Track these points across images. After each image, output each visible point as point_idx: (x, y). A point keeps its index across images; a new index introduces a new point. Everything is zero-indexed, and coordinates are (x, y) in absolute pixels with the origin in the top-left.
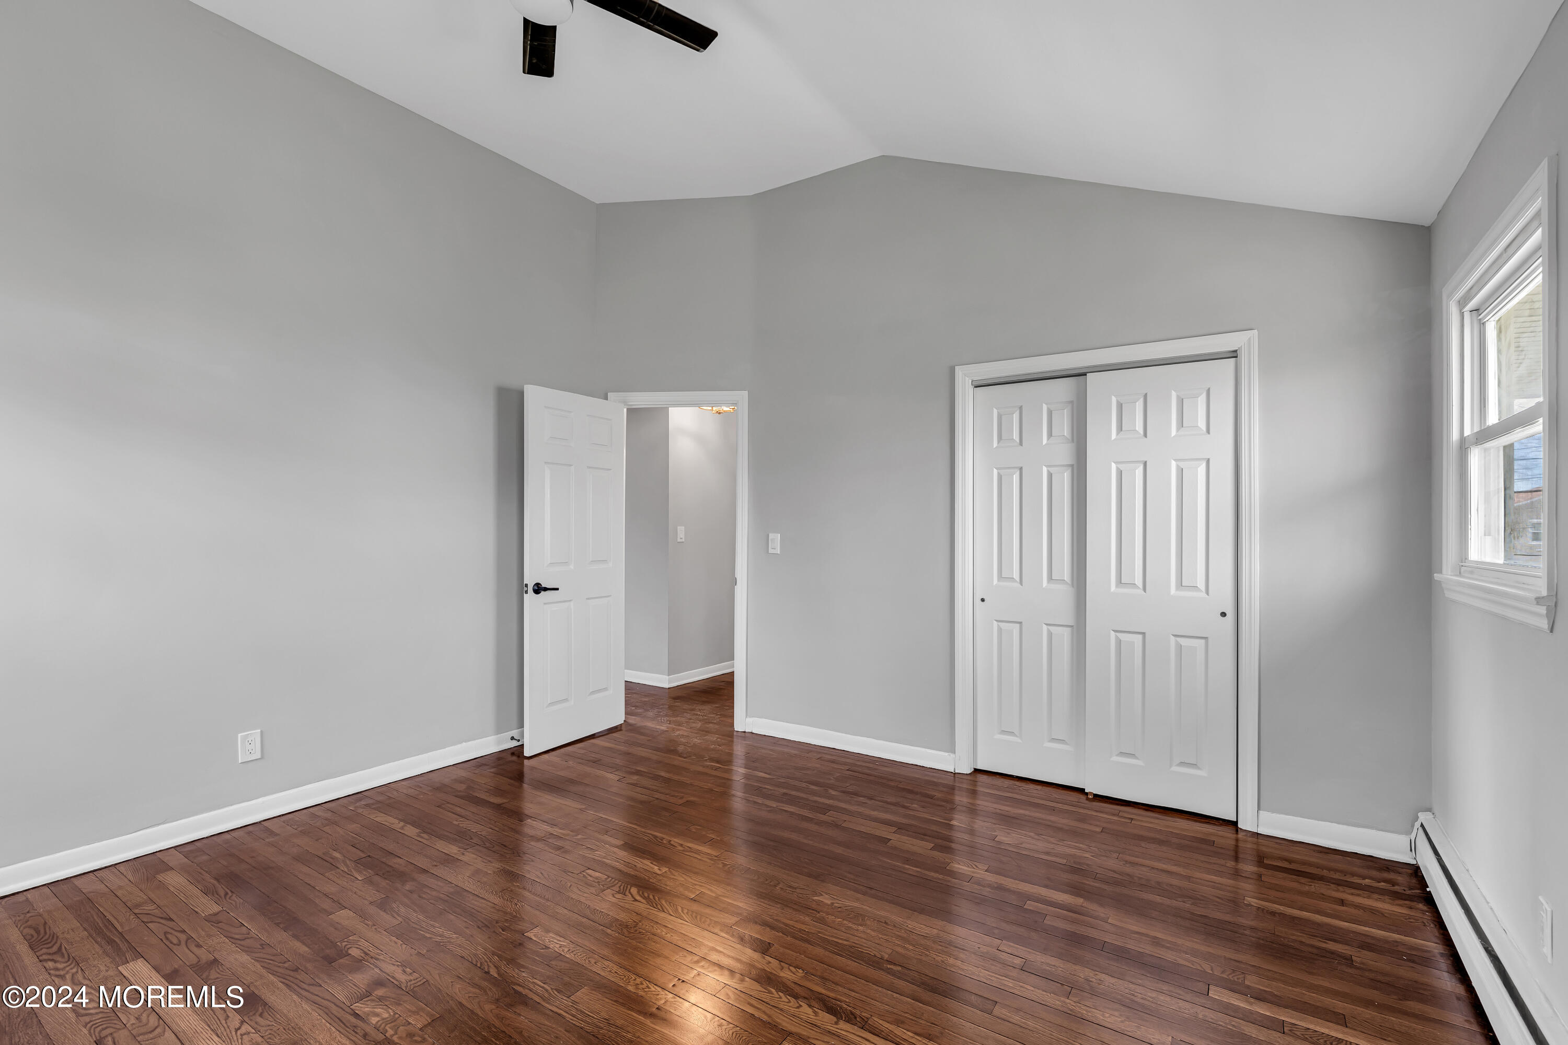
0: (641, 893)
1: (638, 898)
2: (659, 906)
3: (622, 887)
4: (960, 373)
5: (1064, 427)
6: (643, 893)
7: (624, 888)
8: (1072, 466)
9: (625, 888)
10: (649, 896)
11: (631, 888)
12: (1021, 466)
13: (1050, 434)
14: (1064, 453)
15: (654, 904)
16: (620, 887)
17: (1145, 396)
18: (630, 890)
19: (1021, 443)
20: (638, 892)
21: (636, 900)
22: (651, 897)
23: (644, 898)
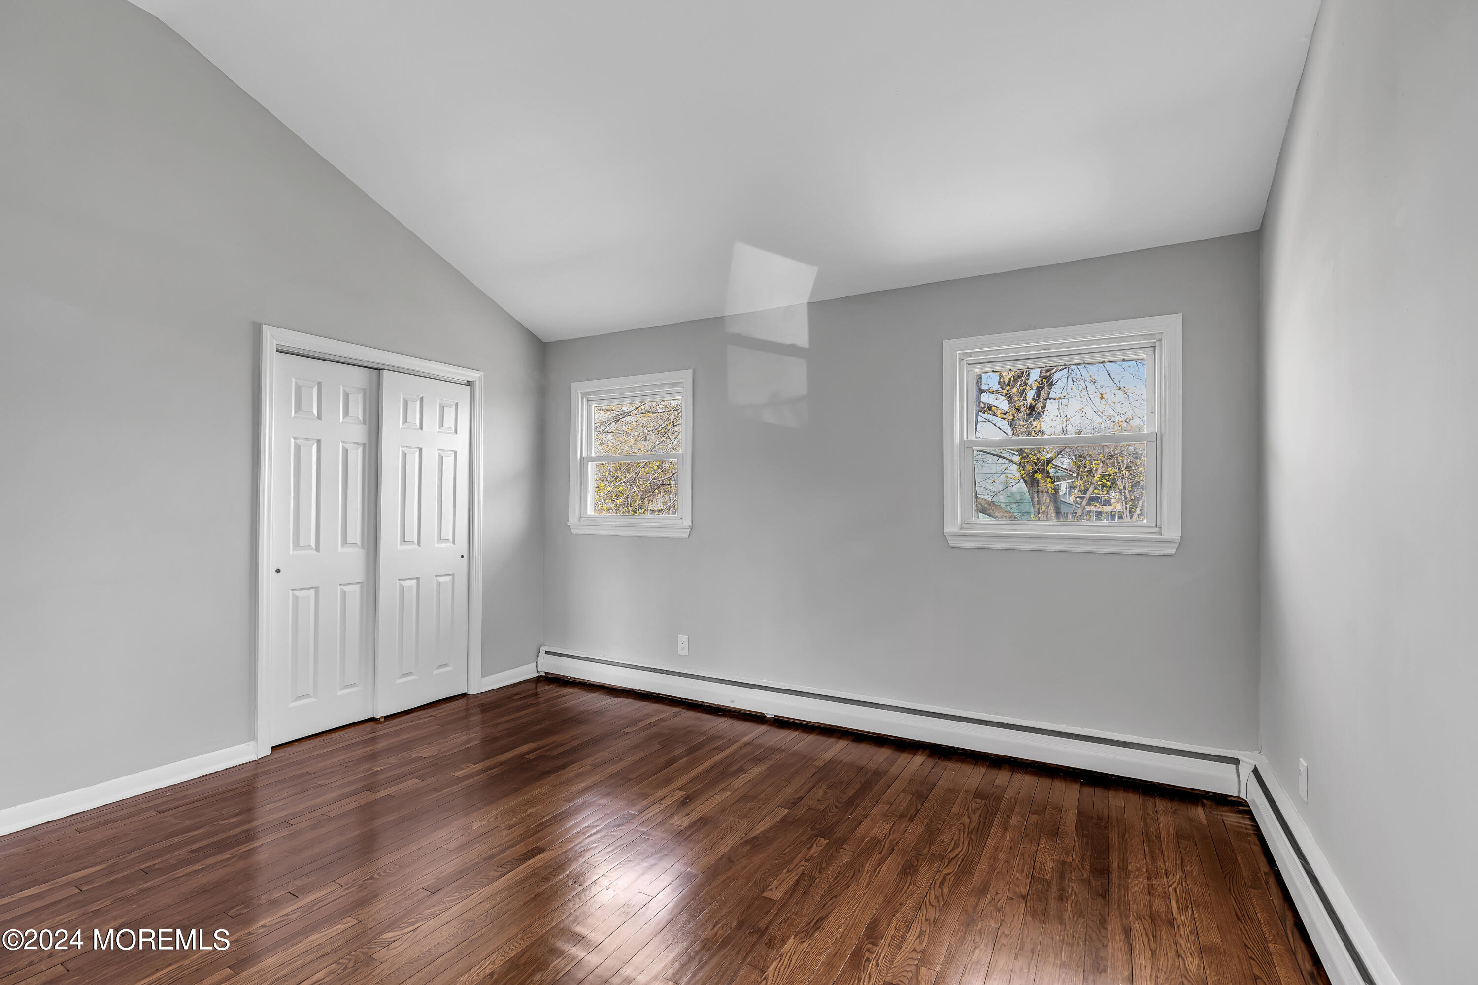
4: (269, 334)
5: (357, 409)
8: (364, 445)
12: (318, 438)
13: (346, 413)
14: (357, 433)
17: (422, 399)
19: (319, 417)
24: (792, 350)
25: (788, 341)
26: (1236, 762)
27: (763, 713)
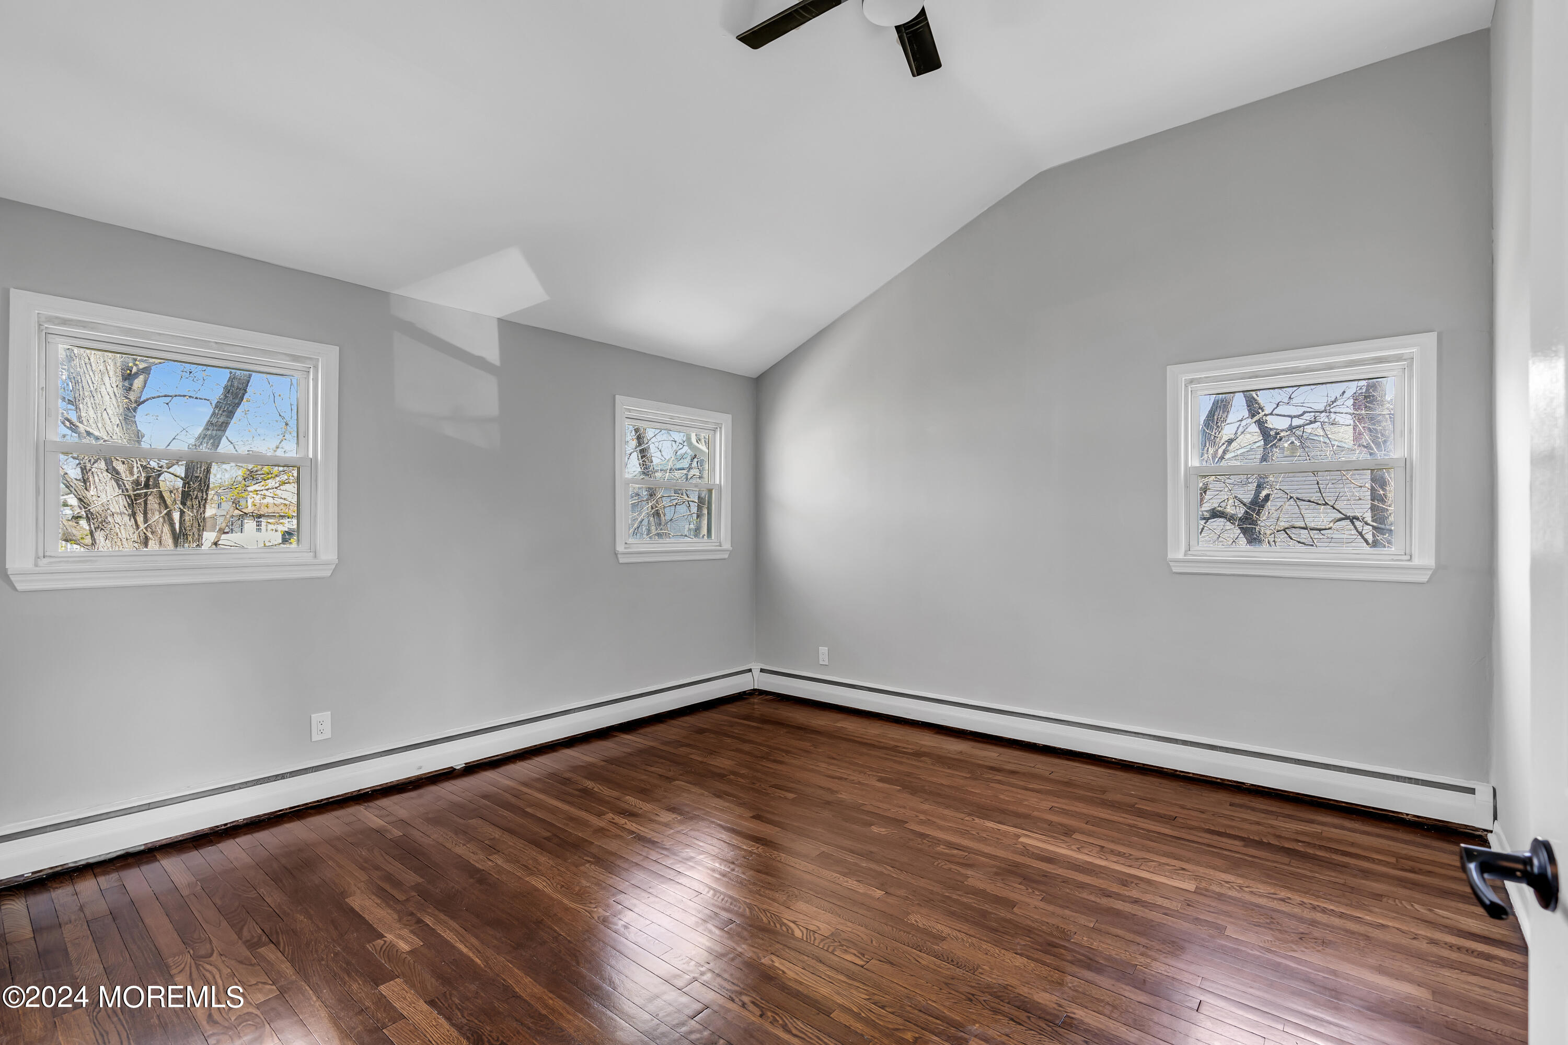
0: (790, 932)
1: (792, 925)
2: (769, 915)
3: (813, 938)
6: (788, 930)
7: (810, 937)
9: (808, 937)
10: (781, 926)
11: (803, 937)
15: (774, 918)
16: (815, 939)
18: (803, 935)
20: (793, 931)
21: (794, 922)
22: (778, 926)
23: (785, 924)
24: (480, 363)
25: (477, 352)
26: (750, 670)
27: (452, 767)
